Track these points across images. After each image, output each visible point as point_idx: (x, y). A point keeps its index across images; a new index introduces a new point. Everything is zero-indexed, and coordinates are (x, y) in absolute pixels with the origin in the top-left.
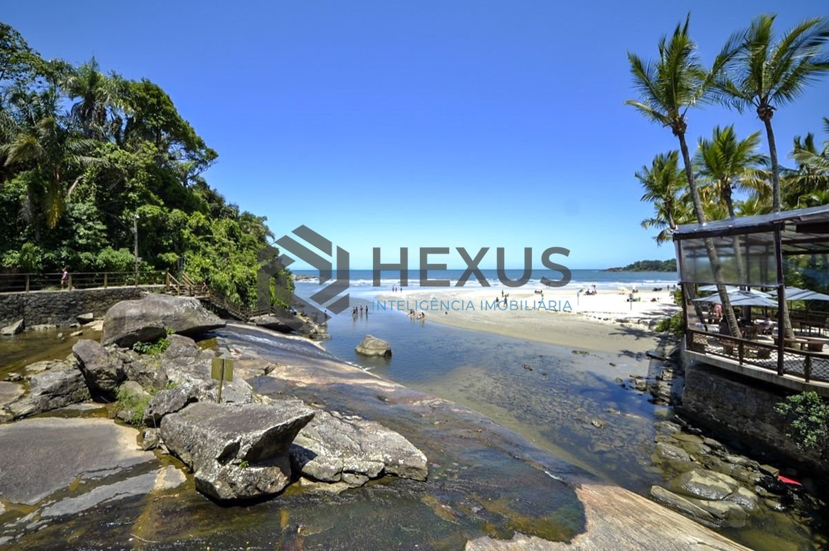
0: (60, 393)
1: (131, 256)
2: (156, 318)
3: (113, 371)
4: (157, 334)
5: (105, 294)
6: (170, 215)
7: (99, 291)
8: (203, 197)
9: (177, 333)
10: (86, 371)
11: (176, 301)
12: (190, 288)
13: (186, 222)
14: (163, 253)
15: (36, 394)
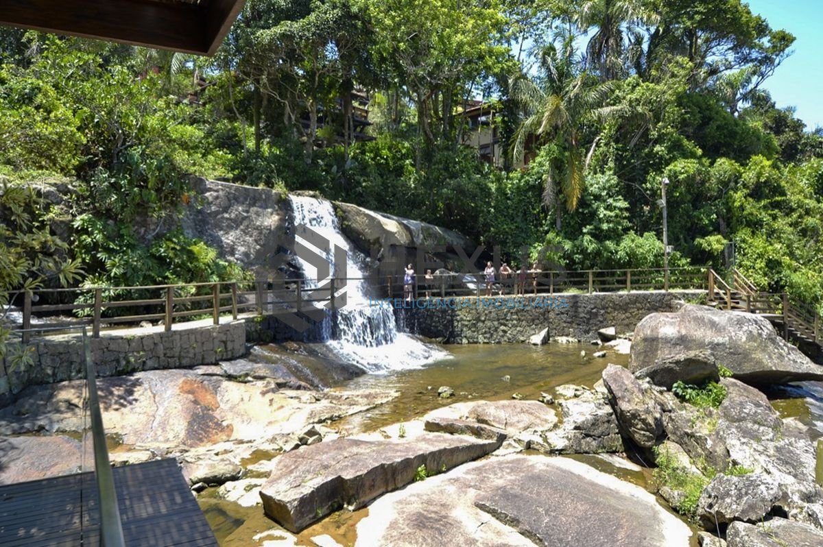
0: (592, 434)
1: (658, 243)
2: (701, 345)
3: (651, 420)
4: (706, 372)
5: (628, 301)
6: (712, 171)
7: (621, 296)
8: (765, 126)
9: (735, 376)
10: (619, 411)
11: (730, 319)
12: (749, 297)
13: (737, 177)
14: (704, 235)
15: (568, 426)
